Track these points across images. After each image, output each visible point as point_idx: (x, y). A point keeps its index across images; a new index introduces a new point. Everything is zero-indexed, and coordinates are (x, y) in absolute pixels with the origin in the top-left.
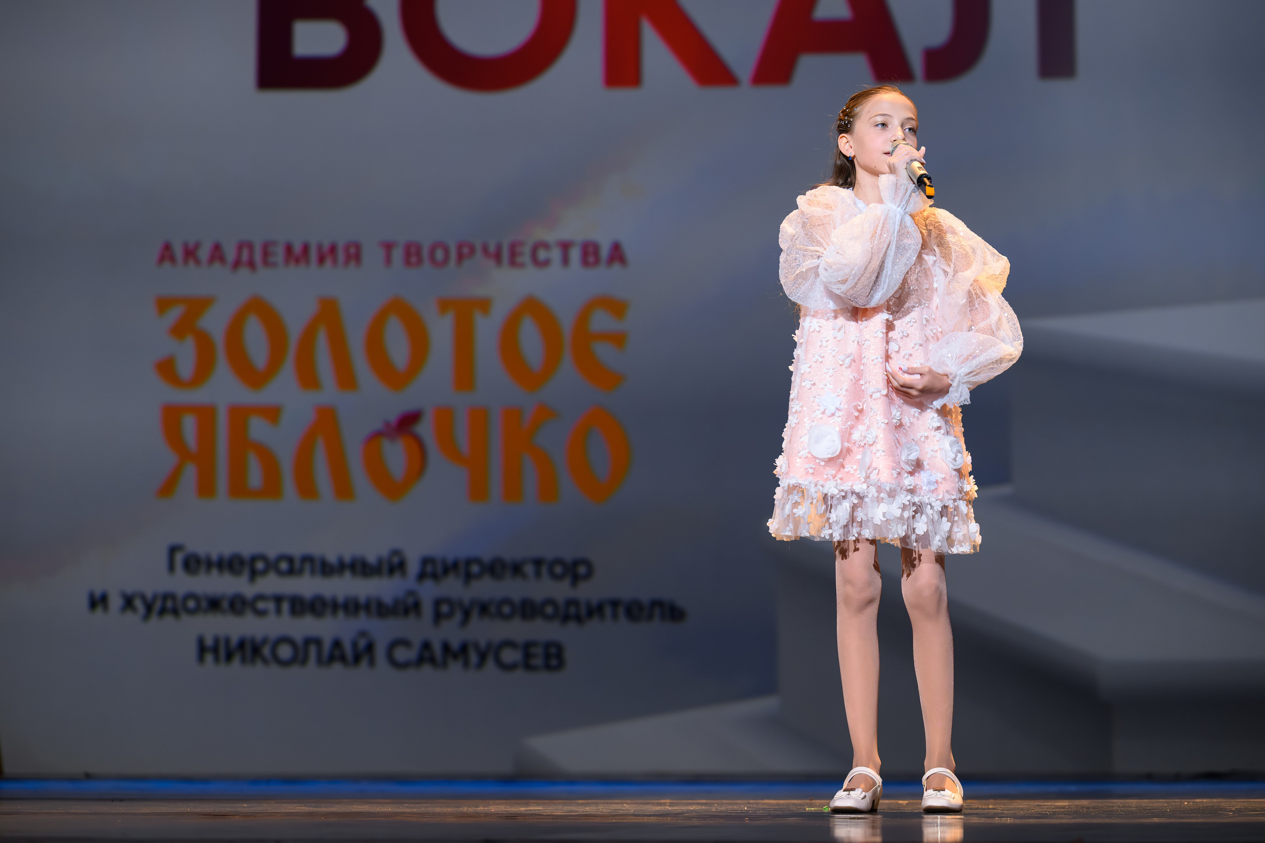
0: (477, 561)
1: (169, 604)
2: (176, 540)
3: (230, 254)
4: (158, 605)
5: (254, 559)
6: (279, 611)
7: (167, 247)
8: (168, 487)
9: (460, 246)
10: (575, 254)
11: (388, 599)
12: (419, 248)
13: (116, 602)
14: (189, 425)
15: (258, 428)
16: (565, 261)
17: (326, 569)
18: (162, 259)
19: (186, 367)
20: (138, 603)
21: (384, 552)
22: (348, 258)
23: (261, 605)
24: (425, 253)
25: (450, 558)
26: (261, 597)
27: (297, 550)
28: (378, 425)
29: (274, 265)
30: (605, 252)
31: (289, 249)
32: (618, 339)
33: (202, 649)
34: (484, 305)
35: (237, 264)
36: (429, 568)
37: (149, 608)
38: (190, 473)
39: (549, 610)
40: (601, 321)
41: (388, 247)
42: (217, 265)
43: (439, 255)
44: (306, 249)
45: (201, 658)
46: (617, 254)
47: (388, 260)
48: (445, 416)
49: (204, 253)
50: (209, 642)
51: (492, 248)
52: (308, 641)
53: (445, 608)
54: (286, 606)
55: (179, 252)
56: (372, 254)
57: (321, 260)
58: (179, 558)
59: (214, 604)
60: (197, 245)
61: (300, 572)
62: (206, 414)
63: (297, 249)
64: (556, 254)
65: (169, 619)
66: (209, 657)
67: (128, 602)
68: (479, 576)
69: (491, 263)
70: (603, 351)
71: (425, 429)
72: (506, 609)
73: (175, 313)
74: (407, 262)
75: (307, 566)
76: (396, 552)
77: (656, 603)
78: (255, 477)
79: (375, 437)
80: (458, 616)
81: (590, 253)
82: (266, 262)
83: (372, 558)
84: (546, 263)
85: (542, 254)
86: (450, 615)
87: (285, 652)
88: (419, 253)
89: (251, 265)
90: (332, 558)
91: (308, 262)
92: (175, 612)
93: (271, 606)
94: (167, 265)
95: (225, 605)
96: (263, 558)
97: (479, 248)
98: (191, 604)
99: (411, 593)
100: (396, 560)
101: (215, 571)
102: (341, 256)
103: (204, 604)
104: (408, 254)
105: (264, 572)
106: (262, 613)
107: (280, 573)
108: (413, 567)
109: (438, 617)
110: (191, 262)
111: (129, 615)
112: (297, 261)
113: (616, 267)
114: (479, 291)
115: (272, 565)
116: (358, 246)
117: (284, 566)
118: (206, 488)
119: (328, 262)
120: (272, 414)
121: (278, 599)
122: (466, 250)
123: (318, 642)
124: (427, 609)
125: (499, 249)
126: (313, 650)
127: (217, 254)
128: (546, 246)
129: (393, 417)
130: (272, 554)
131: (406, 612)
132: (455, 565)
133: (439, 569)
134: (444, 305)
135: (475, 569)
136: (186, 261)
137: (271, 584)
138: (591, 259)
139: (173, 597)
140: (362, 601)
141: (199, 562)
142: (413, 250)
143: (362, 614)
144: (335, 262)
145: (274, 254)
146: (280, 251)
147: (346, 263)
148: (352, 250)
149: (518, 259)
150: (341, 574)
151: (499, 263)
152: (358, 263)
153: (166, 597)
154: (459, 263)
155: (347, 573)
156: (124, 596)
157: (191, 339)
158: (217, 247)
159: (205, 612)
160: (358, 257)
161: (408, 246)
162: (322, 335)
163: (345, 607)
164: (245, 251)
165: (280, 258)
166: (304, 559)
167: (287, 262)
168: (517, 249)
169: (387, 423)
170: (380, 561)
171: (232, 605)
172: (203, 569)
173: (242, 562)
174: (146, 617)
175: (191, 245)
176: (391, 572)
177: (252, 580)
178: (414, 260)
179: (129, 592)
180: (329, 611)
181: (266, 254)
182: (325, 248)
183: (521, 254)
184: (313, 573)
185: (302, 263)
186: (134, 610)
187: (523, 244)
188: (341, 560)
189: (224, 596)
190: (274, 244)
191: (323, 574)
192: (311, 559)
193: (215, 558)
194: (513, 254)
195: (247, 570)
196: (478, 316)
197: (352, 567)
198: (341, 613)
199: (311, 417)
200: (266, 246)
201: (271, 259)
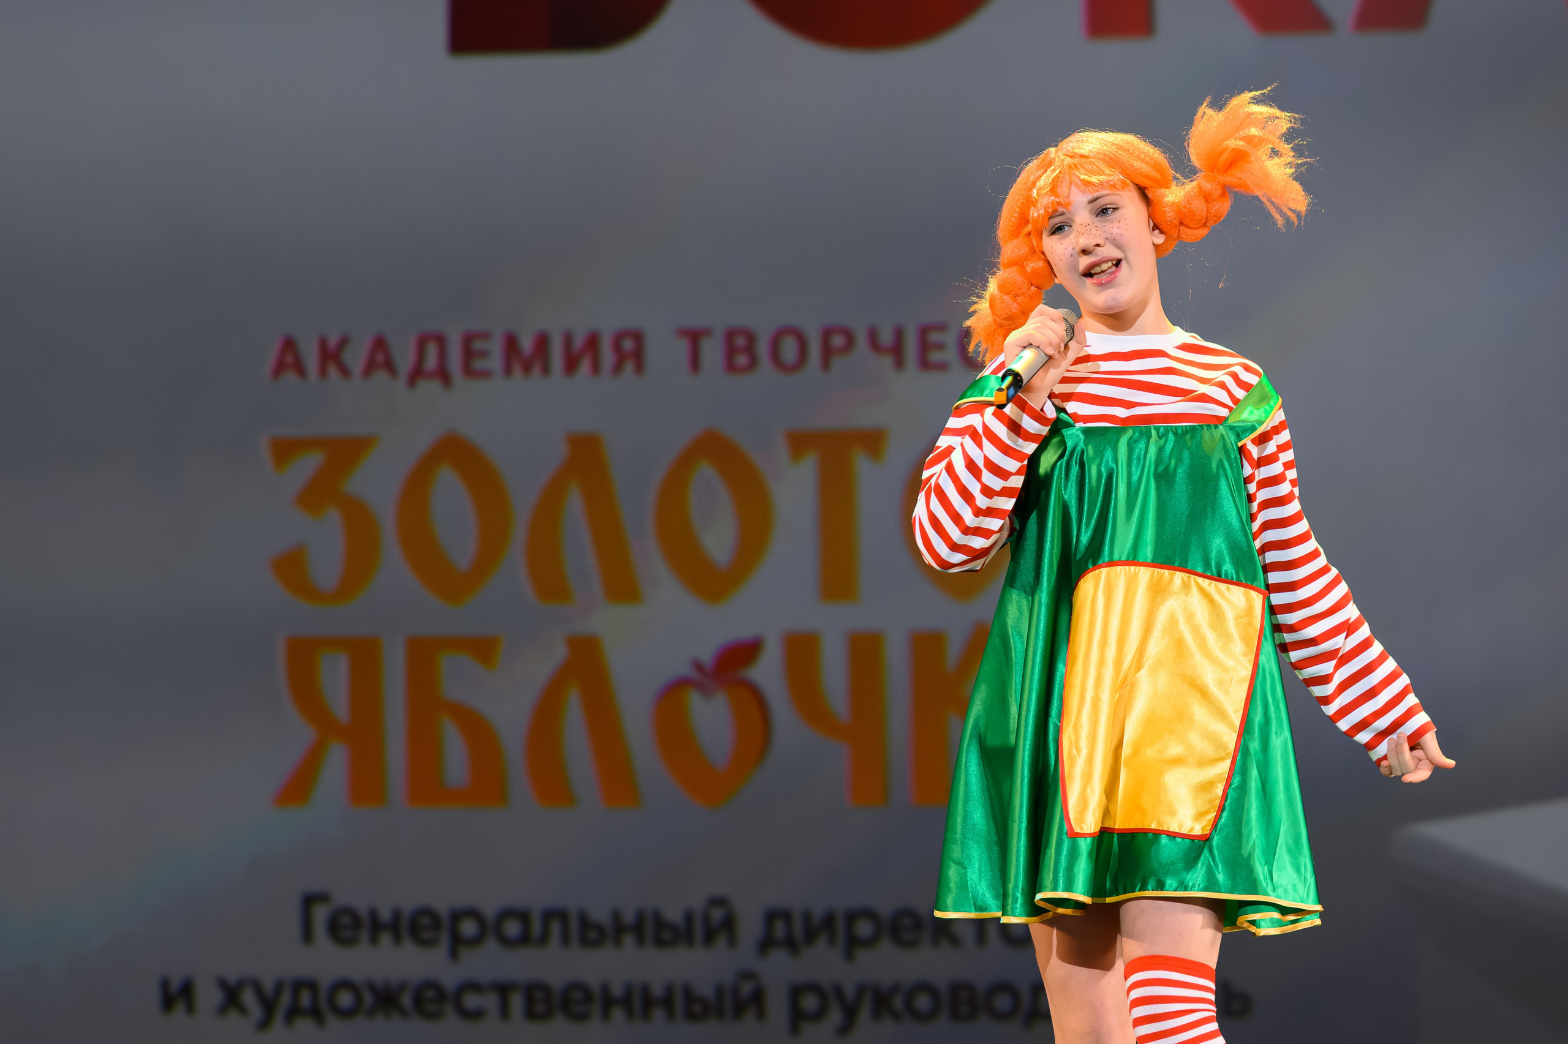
0: (869, 914)
1: (305, 999)
2: (315, 885)
3: (405, 360)
4: (285, 1000)
5: (457, 916)
6: (505, 1011)
7: (289, 344)
8: (297, 789)
9: (827, 334)
11: (704, 989)
12: (751, 337)
13: (208, 996)
14: (334, 674)
17: (589, 933)
18: (280, 368)
19: (327, 565)
20: (248, 998)
21: (697, 903)
22: (621, 358)
23: (471, 1001)
24: (763, 349)
25: (818, 913)
26: (471, 986)
27: (536, 900)
28: (684, 669)
29: (485, 374)
31: (511, 343)
34: (873, 441)
35: (417, 374)
36: (779, 930)
37: (269, 1006)
38: (339, 757)
39: (1002, 1002)
41: (695, 337)
42: (381, 377)
43: (789, 350)
44: (542, 342)
47: (695, 363)
48: (802, 650)
49: (356, 357)
51: (886, 337)
53: (810, 1002)
54: (517, 1001)
55: (311, 357)
56: (664, 352)
57: (571, 365)
58: (321, 914)
59: (386, 999)
60: (344, 342)
61: (544, 939)
62: (364, 652)
63: (527, 344)
65: (304, 1026)
67: (231, 997)
68: (870, 942)
69: (887, 361)
71: (768, 672)
72: (923, 1002)
73: (306, 466)
74: (731, 367)
75: (555, 928)
76: (718, 902)
78: (456, 764)
79: (677, 687)
80: (835, 1016)
82: (469, 371)
83: (674, 914)
86: (819, 1015)
88: (750, 350)
89: (443, 375)
90: (600, 914)
91: (546, 370)
92: (316, 1014)
93: (490, 1001)
94: (290, 378)
95: (406, 1000)
96: (473, 914)
97: (861, 337)
99: (747, 975)
100: (717, 915)
101: (386, 939)
102: (608, 357)
103: (368, 999)
104: (731, 350)
105: (476, 941)
106: (477, 1015)
107: (505, 942)
108: (750, 928)
109: (798, 1017)
110: (333, 371)
111: (233, 1017)
112: (527, 368)
114: (865, 417)
115: (490, 928)
116: (638, 337)
117: (512, 928)
118: (369, 787)
119: (585, 366)
120: (483, 648)
121: (503, 990)
122: (838, 341)
124: (777, 1005)
127: (380, 356)
129: (707, 654)
130: (490, 908)
131: (739, 1010)
132: (829, 921)
133: (798, 931)
134: (798, 442)
135: (864, 928)
136: (323, 371)
137: (489, 962)
139: (311, 985)
140: (658, 991)
141: (357, 923)
142: (740, 341)
143: (658, 1014)
144: (596, 368)
145: (484, 354)
146: (496, 348)
147: (618, 368)
148: (628, 345)
149: (935, 356)
150: (617, 942)
151: (899, 362)
152: (639, 368)
153: (299, 985)
154: (826, 363)
155: (629, 940)
156: (223, 984)
157: (333, 517)
158: (380, 344)
159: (371, 1013)
160: (638, 356)
161: (730, 335)
162: (574, 502)
163: (627, 1002)
164: (432, 350)
165: (495, 361)
166: (549, 915)
167: (508, 370)
168: (934, 337)
169: (698, 666)
170: (689, 917)
171: (419, 1001)
172: (364, 935)
173: (436, 921)
174: (264, 1024)
175: (333, 342)
176: (709, 937)
177: (454, 954)
178: (742, 360)
179: (232, 977)
180: (596, 1009)
181: (469, 354)
182: (578, 342)
183: (940, 346)
184: (565, 940)
185: (537, 370)
186: (243, 1010)
187: (942, 327)
188: (616, 917)
189: (402, 986)
190: (485, 336)
191: (586, 942)
192: (563, 916)
193: (385, 915)
194: (925, 347)
195: (445, 937)
196: (862, 465)
197: (638, 929)
198: (618, 1014)
199: (559, 652)
200: (468, 340)
201: (478, 364)
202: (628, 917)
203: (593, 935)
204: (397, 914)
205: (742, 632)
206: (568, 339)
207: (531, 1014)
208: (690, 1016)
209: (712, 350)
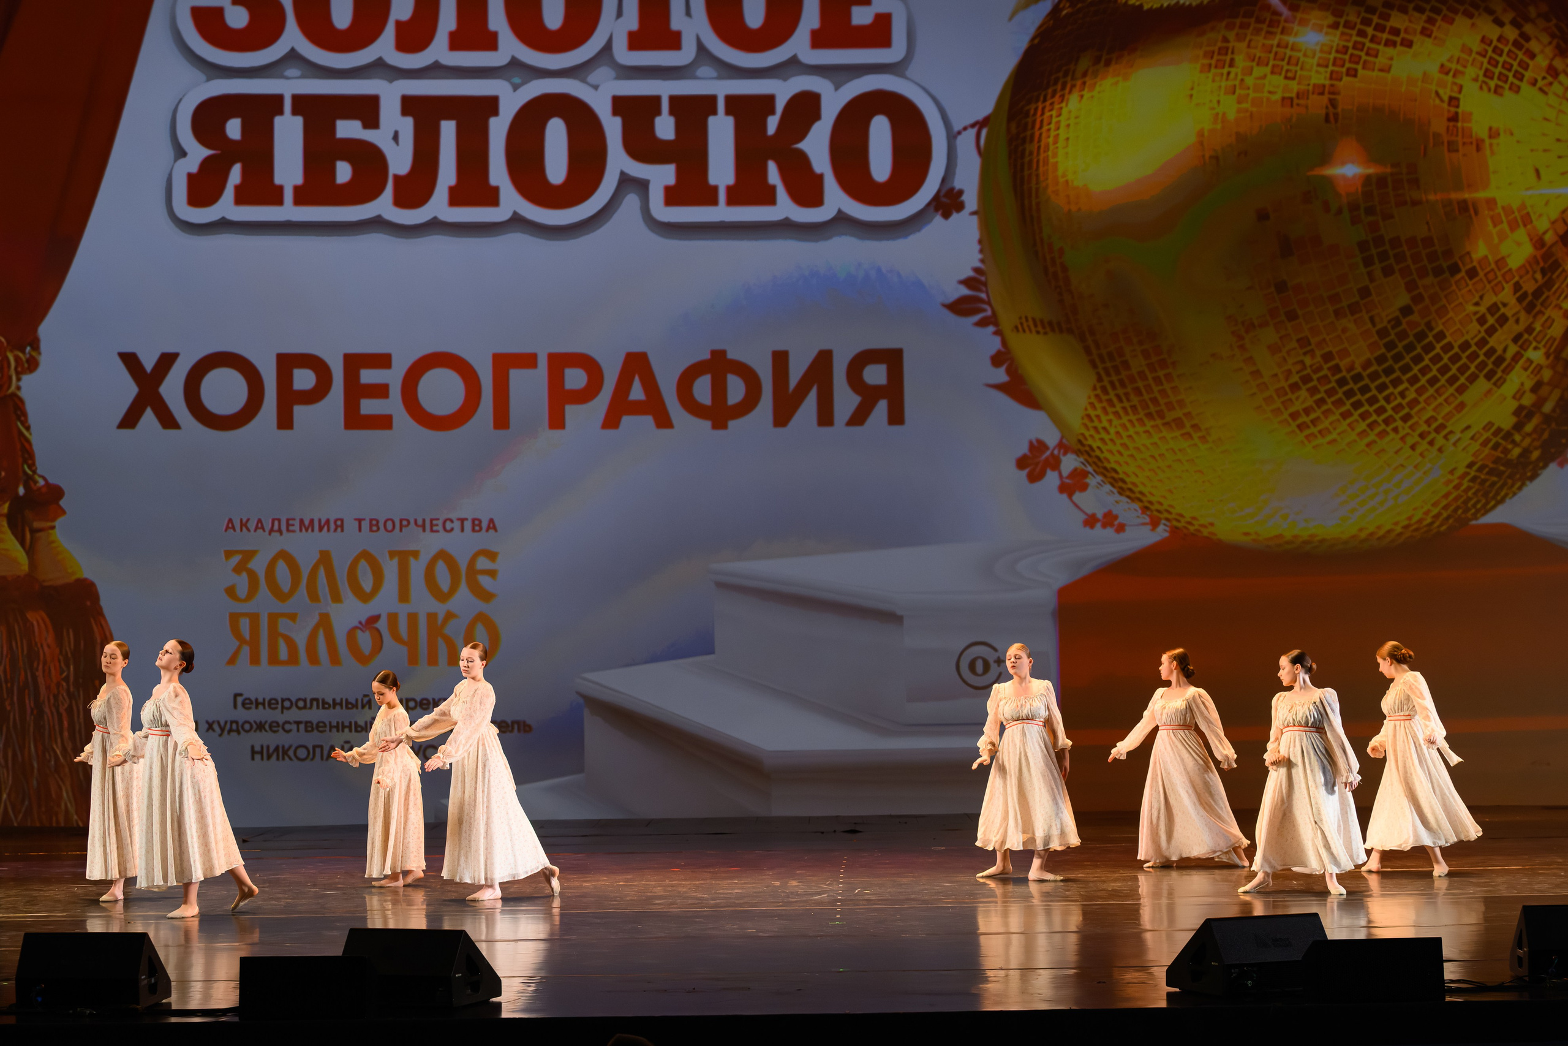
0: (414, 700)
1: (234, 726)
2: (239, 692)
3: (268, 527)
4: (228, 727)
5: (283, 700)
6: (298, 730)
7: (230, 521)
8: (232, 661)
9: (401, 521)
10: (468, 525)
11: (361, 722)
12: (378, 521)
14: (245, 625)
15: (283, 626)
16: (462, 530)
17: (325, 705)
18: (227, 528)
19: (242, 590)
20: (216, 726)
21: (359, 696)
22: (337, 527)
23: (287, 727)
24: (381, 525)
26: (288, 722)
27: (308, 695)
28: (357, 624)
29: (293, 531)
30: (484, 525)
31: (302, 521)
32: (492, 573)
33: (253, 752)
34: (415, 554)
35: (272, 531)
37: (222, 730)
38: (246, 650)
40: (482, 563)
41: (360, 521)
42: (260, 532)
43: (389, 525)
44: (312, 521)
45: (253, 758)
46: (492, 525)
47: (360, 530)
48: (393, 618)
49: (252, 525)
50: (257, 748)
51: (420, 522)
52: (314, 747)
54: (302, 727)
55: (237, 525)
56: (351, 525)
57: (321, 529)
58: (240, 700)
59: (260, 727)
60: (248, 520)
61: (311, 707)
62: (254, 618)
63: (307, 523)
64: (457, 525)
65: (234, 734)
66: (258, 757)
67: (210, 726)
69: (420, 529)
70: (485, 581)
71: (382, 625)
73: (236, 559)
74: (371, 530)
75: (315, 703)
76: (365, 696)
77: (518, 722)
78: (283, 653)
79: (354, 629)
81: (476, 524)
82: (288, 531)
83: (352, 700)
84: (452, 529)
85: (449, 525)
87: (302, 753)
88: (377, 525)
89: (280, 531)
90: (329, 700)
91: (313, 530)
92: (239, 733)
93: (294, 727)
94: (230, 532)
95: (267, 727)
96: (289, 700)
97: (412, 522)
98: (247, 727)
101: (261, 707)
102: (332, 526)
103: (255, 726)
104: (371, 525)
105: (288, 709)
106: (290, 731)
107: (299, 708)
110: (244, 529)
111: (211, 733)
112: (307, 530)
113: (491, 531)
114: (412, 547)
115: (294, 704)
116: (342, 520)
117: (301, 704)
118: (255, 660)
119: (325, 530)
120: (293, 617)
121: (298, 723)
122: (405, 523)
123: (321, 747)
125: (424, 521)
126: (318, 751)
127: (260, 525)
128: (452, 521)
129: (363, 619)
130: (294, 698)
134: (392, 554)
136: (241, 530)
137: (294, 715)
138: (477, 528)
139: (237, 722)
140: (347, 724)
141: (251, 703)
142: (374, 522)
143: (347, 730)
144: (329, 530)
145: (293, 525)
146: (297, 523)
147: (335, 530)
148: (339, 523)
149: (435, 528)
150: (334, 708)
151: (424, 530)
152: (342, 530)
153: (232, 722)
154: (401, 530)
155: (338, 707)
156: (207, 722)
157: (244, 575)
158: (260, 521)
159: (255, 731)
160: (342, 526)
161: (371, 520)
162: (322, 572)
163: (337, 727)
164: (276, 523)
165: (297, 527)
166: (312, 700)
167: (301, 530)
168: (435, 522)
169: (360, 623)
170: (357, 700)
171: (270, 727)
172: (253, 706)
173: (277, 703)
174: (220, 735)
175: (244, 521)
176: (363, 707)
177: (282, 712)
178: (375, 528)
179: (210, 721)
180: (328, 729)
181: (288, 525)
182: (323, 522)
183: (437, 525)
184: (318, 707)
185: (310, 530)
186: (214, 730)
187: (438, 519)
188: (334, 700)
189: (266, 722)
190: (294, 519)
191: (324, 708)
192: (317, 700)
193: (260, 700)
194: (432, 525)
195: (280, 706)
196: (412, 560)
197: (341, 704)
198: (334, 730)
199: (315, 619)
200: (288, 520)
201: (291, 528)
202: (338, 701)
203: (327, 706)
204: (264, 700)
205: (376, 613)
206: (320, 521)
207: (306, 731)
208: (356, 731)
209: (365, 525)
